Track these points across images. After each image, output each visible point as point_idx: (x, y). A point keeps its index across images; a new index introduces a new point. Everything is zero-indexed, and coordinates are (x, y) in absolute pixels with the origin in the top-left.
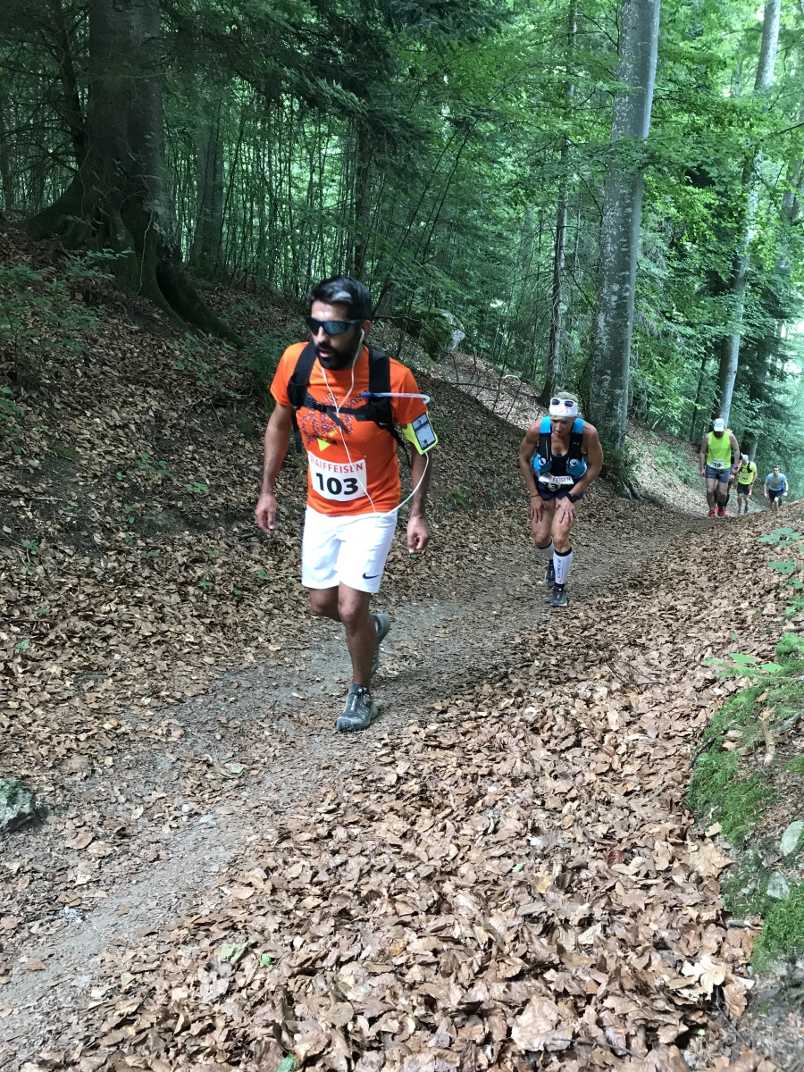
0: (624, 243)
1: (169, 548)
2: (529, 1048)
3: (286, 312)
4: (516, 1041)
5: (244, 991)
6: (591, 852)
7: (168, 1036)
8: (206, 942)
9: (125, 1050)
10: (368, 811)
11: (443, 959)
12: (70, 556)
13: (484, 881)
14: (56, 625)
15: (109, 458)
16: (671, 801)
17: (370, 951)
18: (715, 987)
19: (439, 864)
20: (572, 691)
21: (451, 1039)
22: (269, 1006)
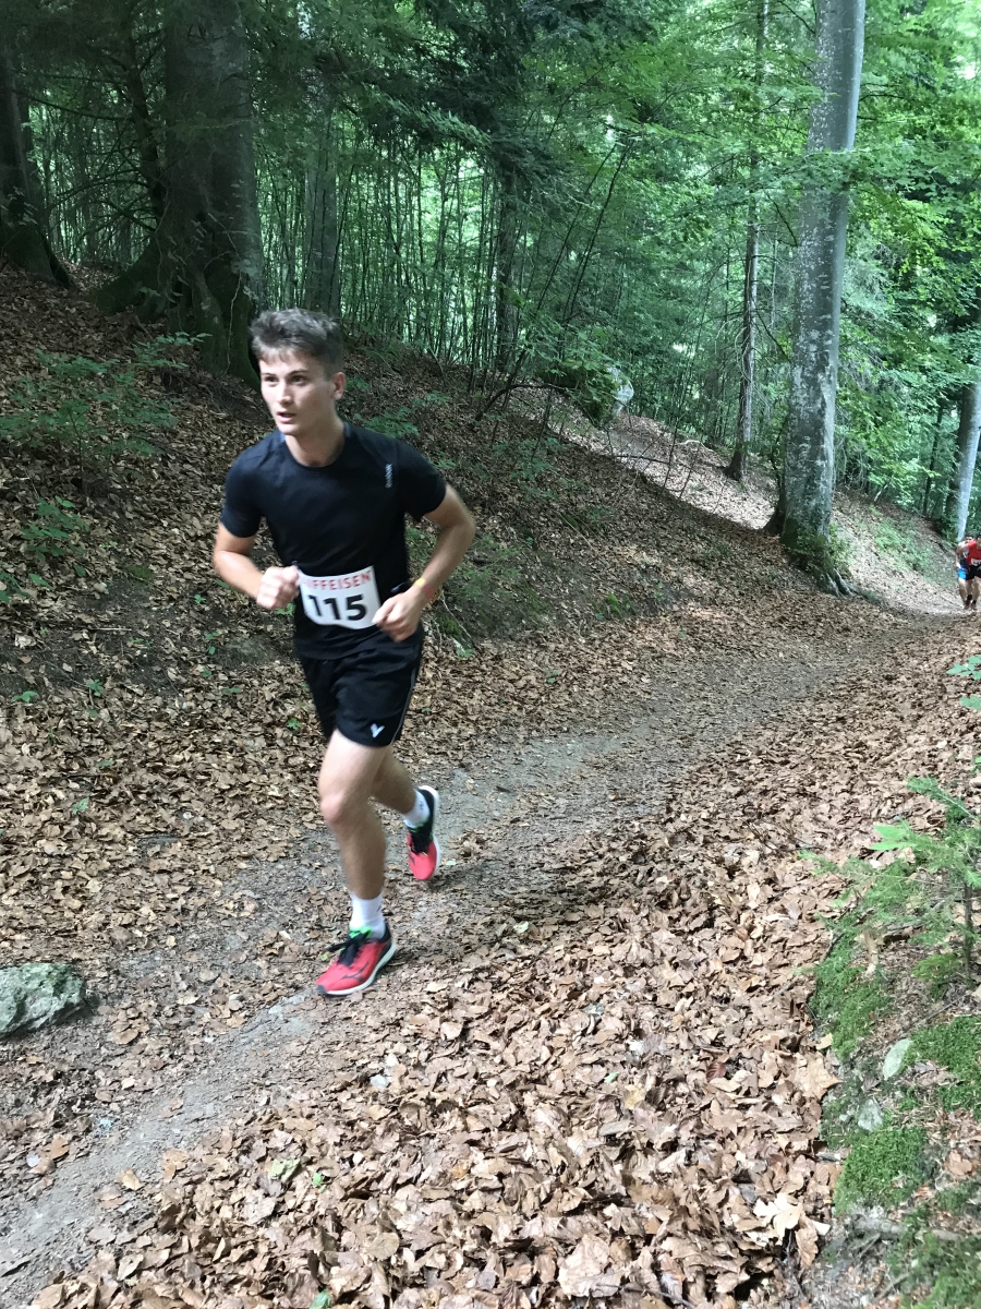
0: (824, 279)
1: (256, 682)
2: (576, 1293)
3: (407, 381)
4: (562, 1284)
5: (291, 1214)
6: (694, 1063)
7: (208, 1262)
11: (508, 1183)
12: (140, 696)
13: (571, 1093)
14: (120, 779)
15: (188, 575)
16: (794, 1002)
17: (430, 1173)
18: (787, 1231)
19: (527, 1069)
20: (717, 854)
21: (497, 1279)
22: (308, 1234)
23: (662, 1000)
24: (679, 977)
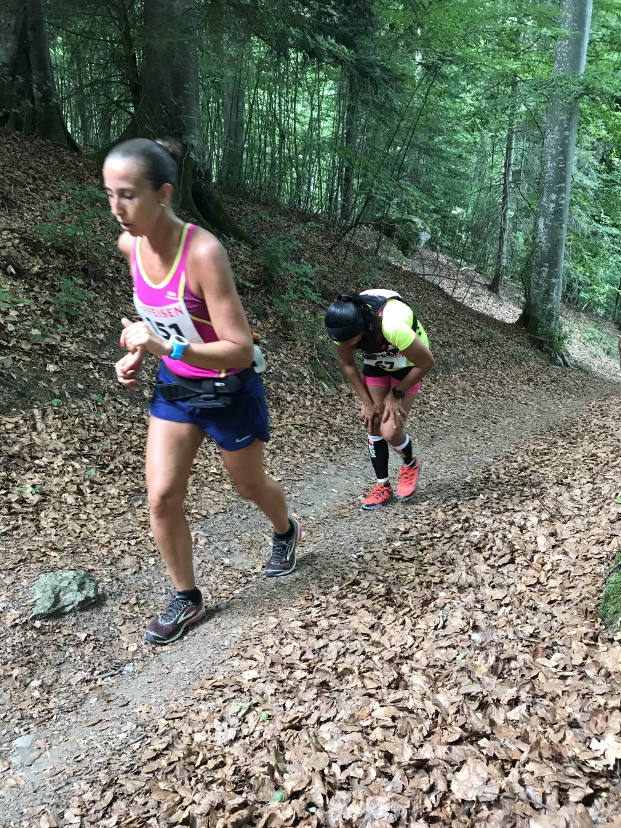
0: (561, 160)
2: (465, 798)
3: (290, 220)
4: (454, 792)
5: (247, 738)
6: (520, 647)
7: (191, 768)
8: (220, 700)
9: (159, 777)
10: (345, 606)
11: (399, 724)
12: (127, 407)
13: (434, 666)
14: (115, 457)
16: (587, 610)
17: (343, 714)
18: (617, 760)
19: (399, 650)
20: (509, 519)
21: (404, 786)
22: (265, 751)
23: (488, 608)
24: (498, 594)
